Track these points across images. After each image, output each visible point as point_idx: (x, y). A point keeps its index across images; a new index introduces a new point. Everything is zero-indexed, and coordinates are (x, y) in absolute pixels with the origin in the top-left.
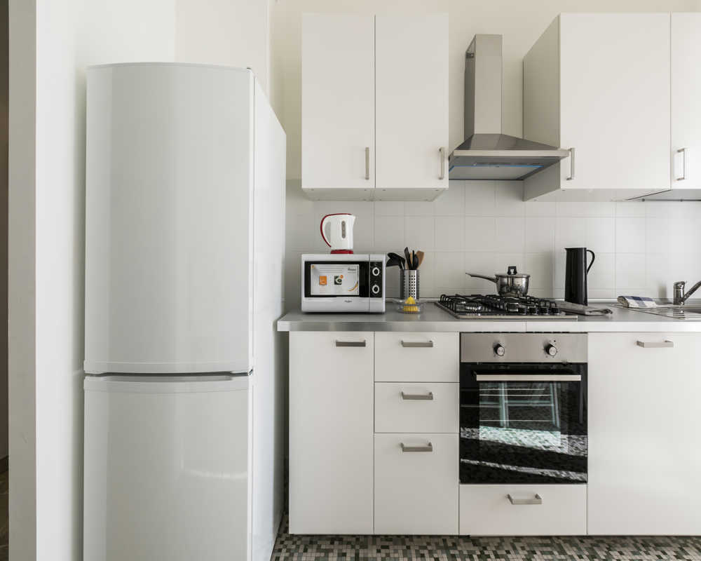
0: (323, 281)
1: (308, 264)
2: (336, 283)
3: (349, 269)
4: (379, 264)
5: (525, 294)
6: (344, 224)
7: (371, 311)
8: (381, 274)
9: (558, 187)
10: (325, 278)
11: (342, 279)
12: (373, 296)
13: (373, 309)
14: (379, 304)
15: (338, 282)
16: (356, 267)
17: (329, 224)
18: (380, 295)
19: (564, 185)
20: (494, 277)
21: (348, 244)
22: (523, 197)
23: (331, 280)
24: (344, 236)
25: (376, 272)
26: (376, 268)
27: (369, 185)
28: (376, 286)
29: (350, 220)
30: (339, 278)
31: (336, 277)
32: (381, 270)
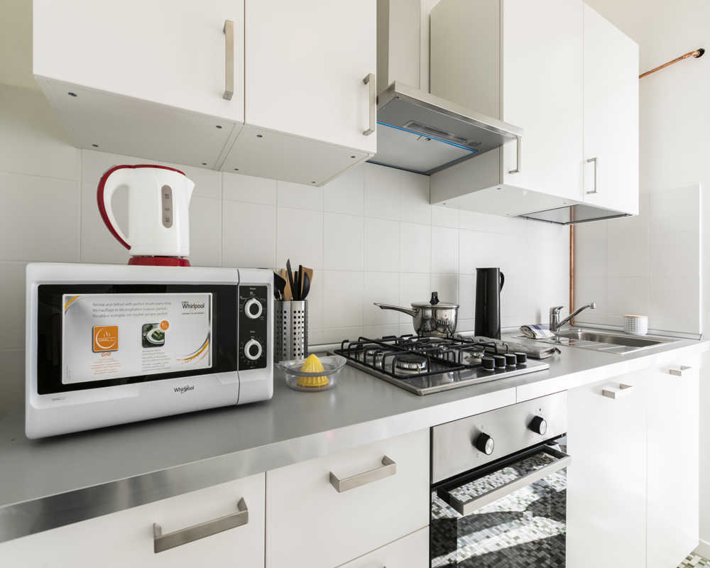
0: (106, 340)
1: (50, 296)
2: (146, 343)
3: (185, 305)
4: (260, 292)
5: (452, 333)
6: (167, 193)
7: (240, 402)
8: (265, 314)
9: (500, 181)
10: (114, 331)
11: (166, 332)
12: (246, 365)
13: (247, 396)
14: (259, 383)
15: (152, 338)
16: (206, 299)
17: (123, 190)
18: (261, 363)
19: (508, 180)
20: (410, 308)
21: (176, 242)
22: (430, 197)
23: (130, 335)
24: (167, 221)
25: (254, 309)
26: (254, 301)
27: (230, 112)
28: (253, 342)
29: (183, 187)
30: (158, 329)
31: (148, 328)
32: (265, 305)
